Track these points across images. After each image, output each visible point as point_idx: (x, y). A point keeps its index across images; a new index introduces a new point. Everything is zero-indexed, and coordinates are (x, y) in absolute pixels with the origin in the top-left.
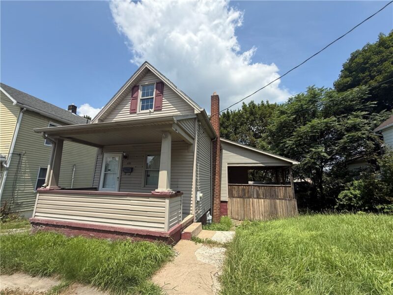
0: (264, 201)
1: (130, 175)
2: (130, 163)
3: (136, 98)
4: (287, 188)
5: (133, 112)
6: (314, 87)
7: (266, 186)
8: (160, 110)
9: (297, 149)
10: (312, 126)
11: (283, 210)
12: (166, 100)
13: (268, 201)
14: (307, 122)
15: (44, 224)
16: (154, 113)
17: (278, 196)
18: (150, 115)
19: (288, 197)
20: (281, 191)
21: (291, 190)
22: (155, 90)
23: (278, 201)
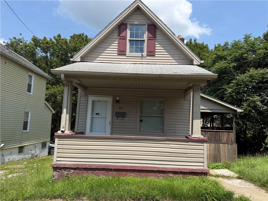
0: (209, 146)
1: (123, 119)
2: (122, 108)
3: (124, 38)
4: (230, 133)
5: (121, 53)
6: (251, 35)
7: (212, 131)
8: (154, 56)
9: (236, 97)
10: (251, 76)
11: (225, 153)
12: (159, 46)
13: (213, 145)
14: (246, 72)
15: (72, 169)
16: (147, 58)
17: (221, 141)
18: (142, 59)
19: (230, 141)
20: (224, 136)
21: (232, 135)
22: (147, 32)
23: (221, 145)
